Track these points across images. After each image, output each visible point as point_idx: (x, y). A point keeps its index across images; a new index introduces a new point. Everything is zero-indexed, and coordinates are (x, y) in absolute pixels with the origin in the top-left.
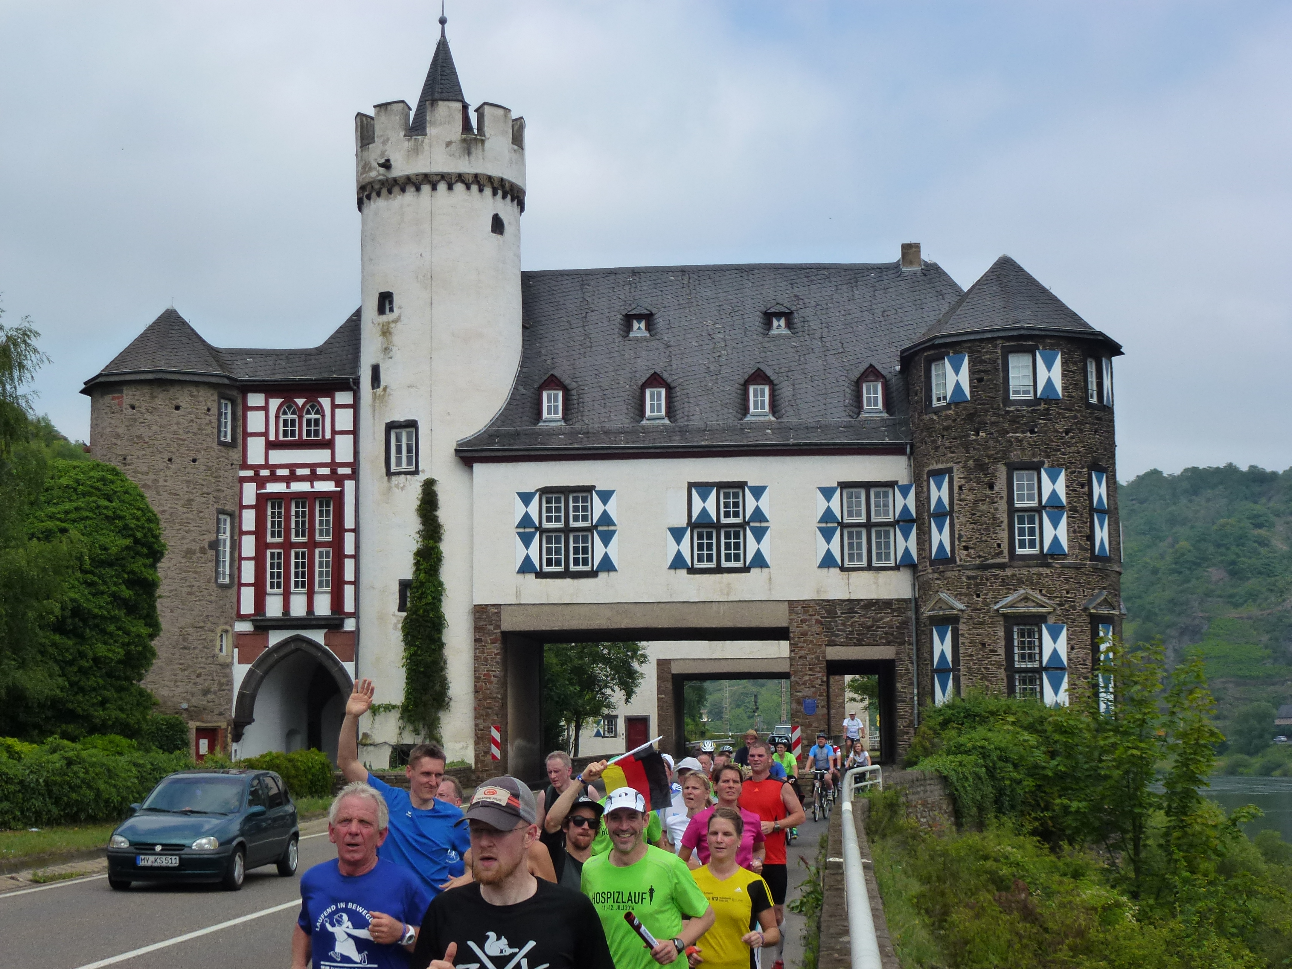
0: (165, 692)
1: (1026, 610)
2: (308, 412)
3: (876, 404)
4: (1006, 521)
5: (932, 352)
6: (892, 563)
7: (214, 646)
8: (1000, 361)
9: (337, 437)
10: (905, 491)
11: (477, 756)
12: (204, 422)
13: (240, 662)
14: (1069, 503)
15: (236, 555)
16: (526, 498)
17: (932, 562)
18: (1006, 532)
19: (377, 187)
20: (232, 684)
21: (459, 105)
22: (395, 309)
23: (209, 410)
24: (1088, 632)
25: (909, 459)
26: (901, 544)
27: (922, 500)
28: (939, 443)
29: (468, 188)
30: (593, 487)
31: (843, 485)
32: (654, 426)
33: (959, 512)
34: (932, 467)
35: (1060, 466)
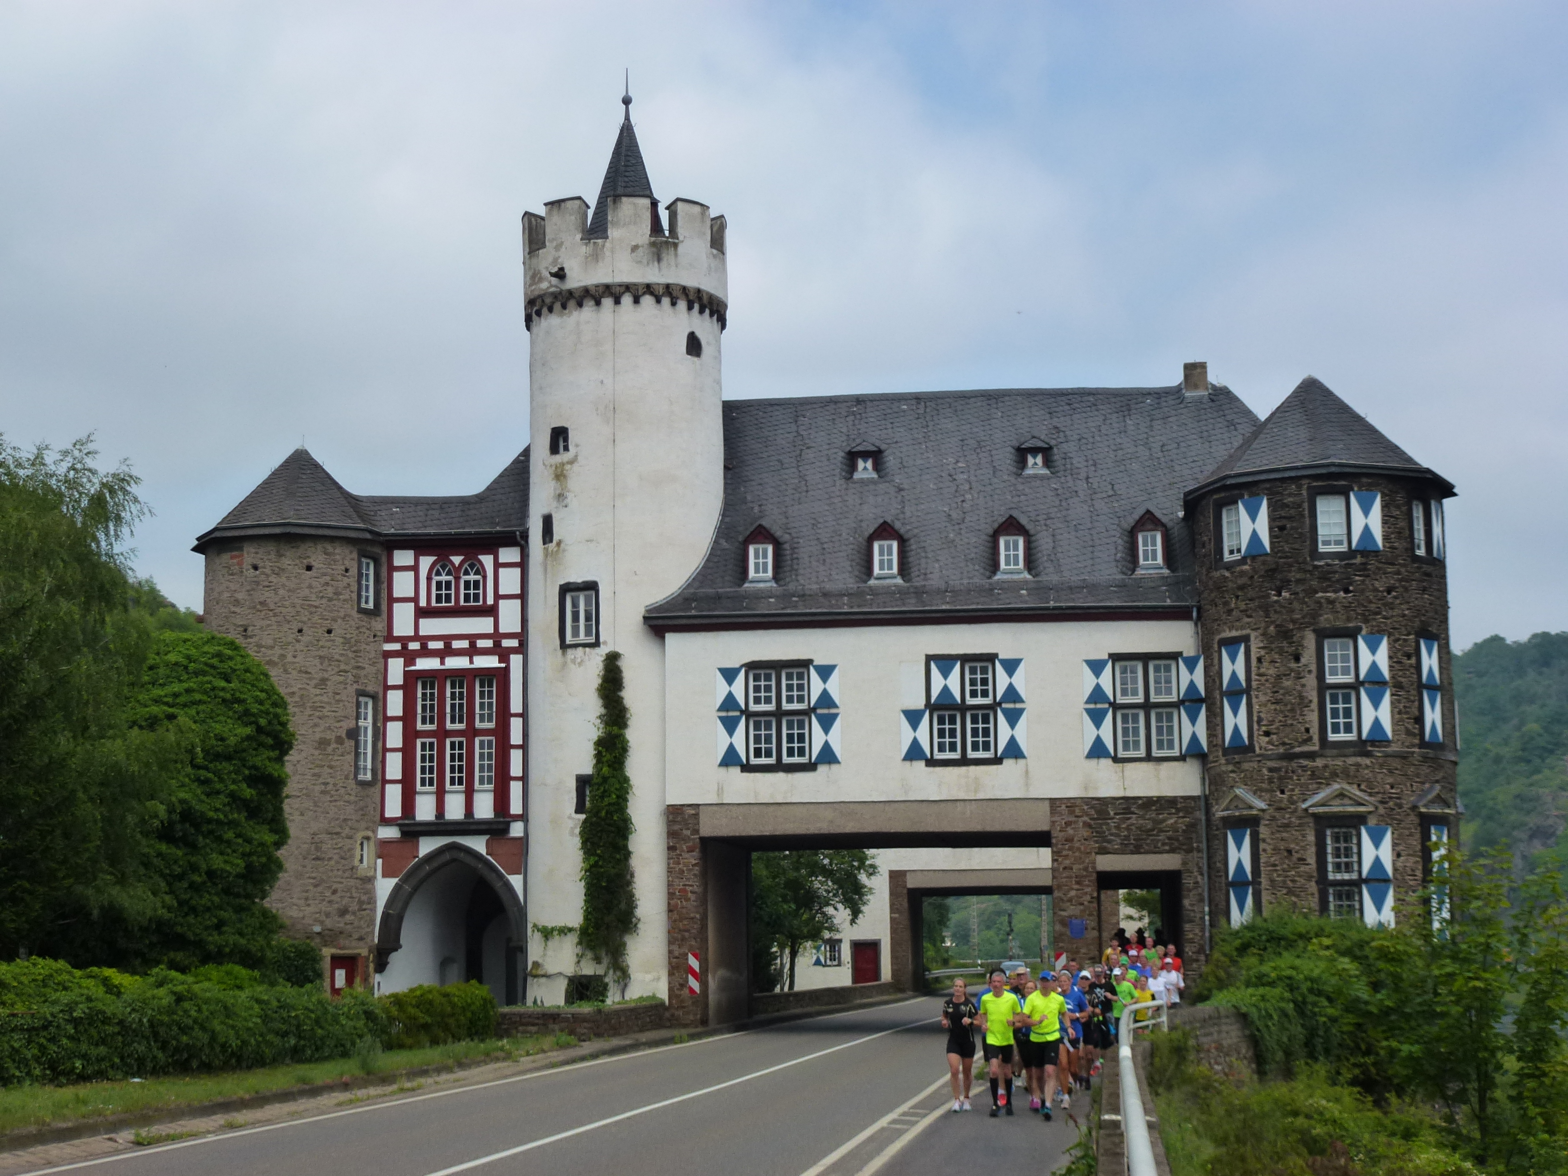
0: (294, 913)
1: (1340, 809)
2: (466, 573)
3: (1154, 558)
4: (1315, 700)
5: (1223, 495)
6: (1176, 752)
7: (352, 856)
8: (1306, 505)
9: (502, 603)
10: (1191, 664)
11: (671, 990)
12: (341, 585)
13: (385, 875)
14: (1393, 677)
15: (380, 745)
16: (729, 675)
17: (1226, 752)
18: (1316, 713)
19: (548, 300)
20: (375, 902)
21: (647, 202)
22: (570, 447)
23: (347, 570)
24: (1418, 836)
25: (1196, 625)
26: (1187, 729)
27: (1213, 675)
28: (1233, 605)
29: (658, 301)
30: (811, 661)
31: (1116, 658)
32: (883, 587)
33: (1258, 689)
34: (1224, 635)
35: (1381, 632)
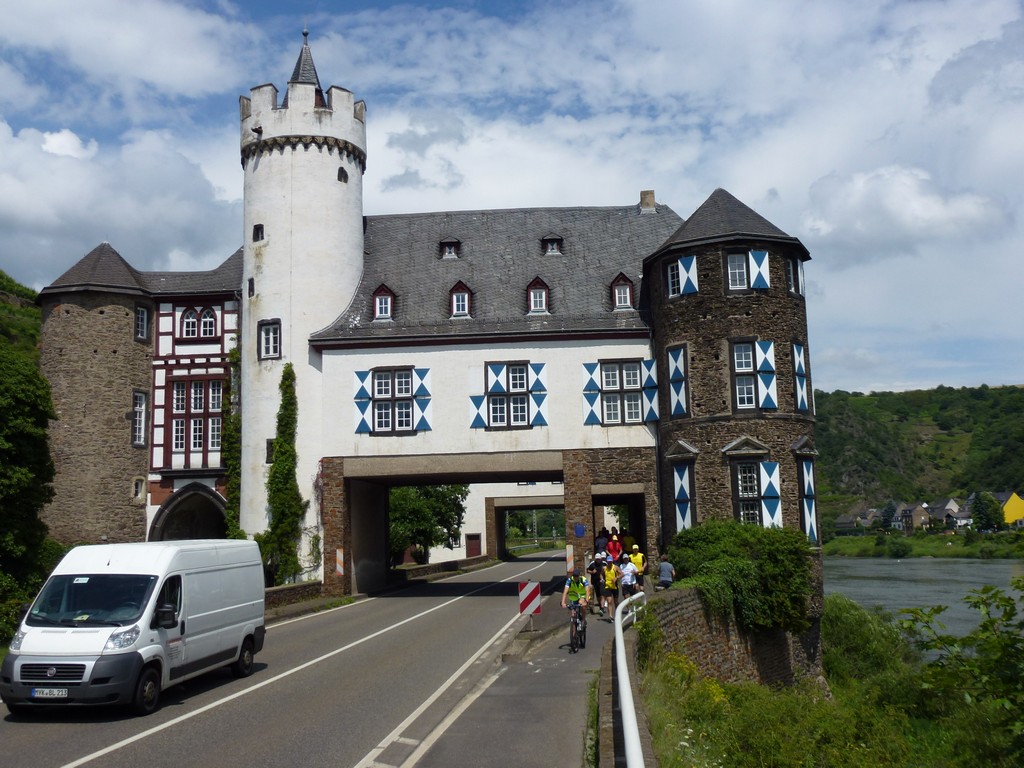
0: (89, 528)
1: (746, 452)
2: (205, 317)
3: (625, 302)
4: (729, 383)
5: (668, 257)
6: (640, 420)
7: (130, 492)
8: (721, 261)
9: (226, 335)
10: (649, 365)
11: (325, 573)
12: (123, 323)
13: (152, 504)
14: (777, 368)
15: (150, 423)
16: (362, 376)
17: (672, 417)
18: (730, 391)
19: (253, 148)
20: (146, 519)
21: (311, 89)
22: (265, 237)
23: (127, 315)
24: (795, 469)
25: (652, 341)
26: (647, 405)
27: (663, 370)
28: (676, 325)
29: (320, 147)
30: (413, 367)
31: (602, 362)
32: (459, 321)
33: (692, 377)
34: (670, 345)
35: (769, 340)
